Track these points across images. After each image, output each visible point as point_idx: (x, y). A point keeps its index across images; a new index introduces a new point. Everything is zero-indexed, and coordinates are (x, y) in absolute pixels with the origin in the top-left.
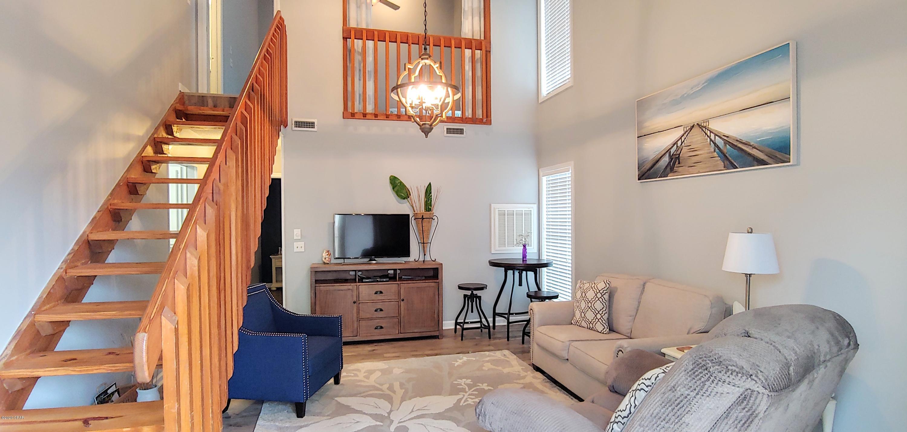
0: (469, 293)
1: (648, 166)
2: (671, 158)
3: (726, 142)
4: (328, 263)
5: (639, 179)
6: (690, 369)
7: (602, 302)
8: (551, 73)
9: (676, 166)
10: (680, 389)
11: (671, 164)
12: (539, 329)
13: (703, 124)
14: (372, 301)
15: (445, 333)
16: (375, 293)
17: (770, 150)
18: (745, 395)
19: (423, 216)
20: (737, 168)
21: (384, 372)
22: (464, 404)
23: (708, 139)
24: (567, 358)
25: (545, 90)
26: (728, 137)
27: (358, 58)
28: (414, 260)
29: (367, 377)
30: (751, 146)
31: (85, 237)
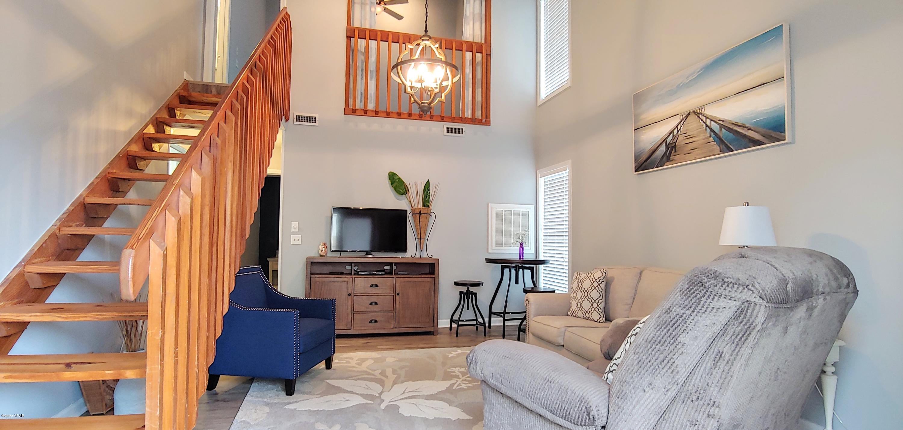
0: (464, 289)
1: (644, 157)
2: (667, 147)
3: (722, 126)
4: (324, 256)
5: (636, 171)
6: (685, 288)
7: (598, 291)
8: (549, 76)
9: (672, 154)
10: (675, 309)
11: (668, 153)
12: (534, 319)
13: (698, 111)
14: (367, 294)
15: (439, 331)
16: (371, 287)
17: (765, 130)
18: (742, 309)
19: (420, 211)
20: (733, 151)
21: (376, 360)
22: (457, 388)
23: (704, 125)
24: (562, 344)
25: (544, 94)
26: (723, 121)
27: (361, 58)
28: (410, 256)
29: (360, 364)
30: (746, 127)
31: (82, 199)
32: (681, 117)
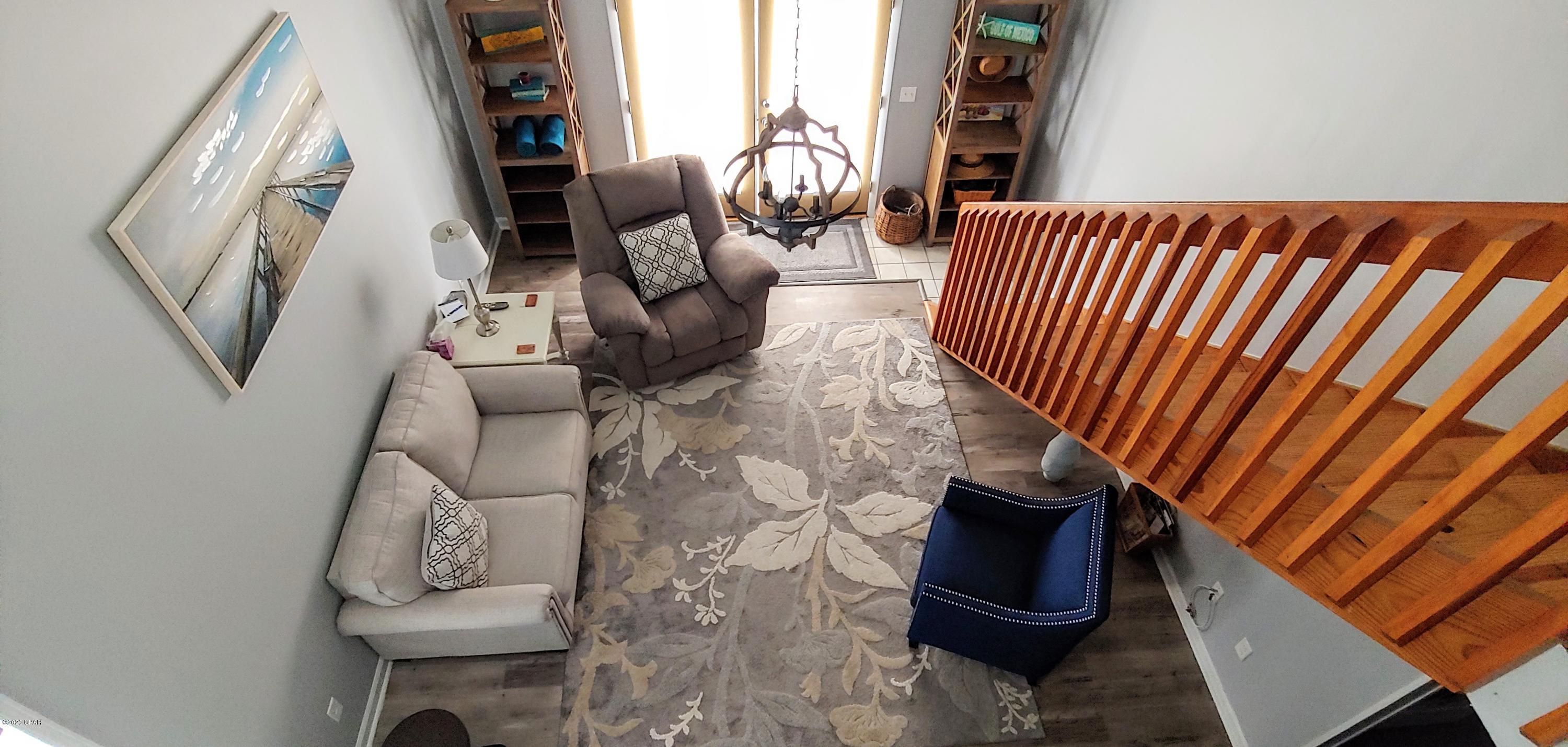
2: (265, 279)
5: (242, 385)
11: (272, 289)
32: (256, 210)
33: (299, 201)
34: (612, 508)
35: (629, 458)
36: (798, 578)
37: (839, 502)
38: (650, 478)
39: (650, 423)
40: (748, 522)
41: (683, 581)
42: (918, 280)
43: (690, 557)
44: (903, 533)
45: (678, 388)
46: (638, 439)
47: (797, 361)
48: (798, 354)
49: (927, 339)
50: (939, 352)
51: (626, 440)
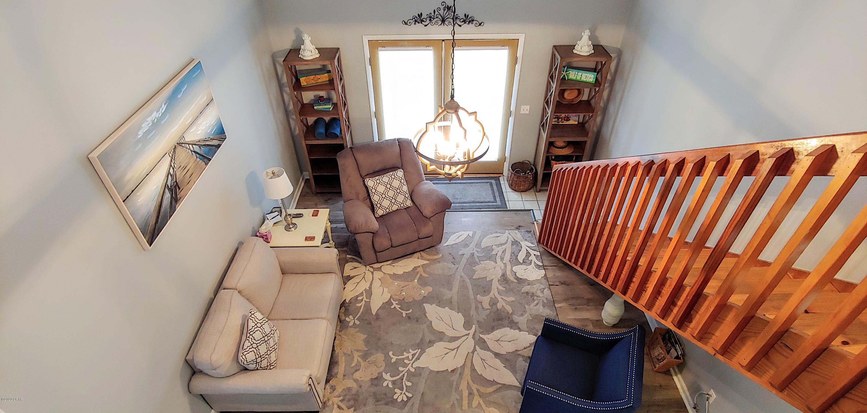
1: (153, 219)
2: (171, 190)
3: (200, 146)
5: (150, 245)
9: (178, 193)
11: (174, 196)
17: (218, 136)
23: (189, 151)
32: (170, 154)
33: (195, 152)
34: (352, 331)
35: (363, 302)
36: (455, 377)
37: (482, 333)
38: (374, 314)
39: (377, 284)
40: (428, 342)
41: (389, 374)
42: (531, 210)
43: (393, 360)
44: (519, 353)
45: (393, 265)
46: (369, 292)
47: (460, 253)
48: (462, 249)
49: (535, 241)
50: (541, 250)
51: (362, 292)
